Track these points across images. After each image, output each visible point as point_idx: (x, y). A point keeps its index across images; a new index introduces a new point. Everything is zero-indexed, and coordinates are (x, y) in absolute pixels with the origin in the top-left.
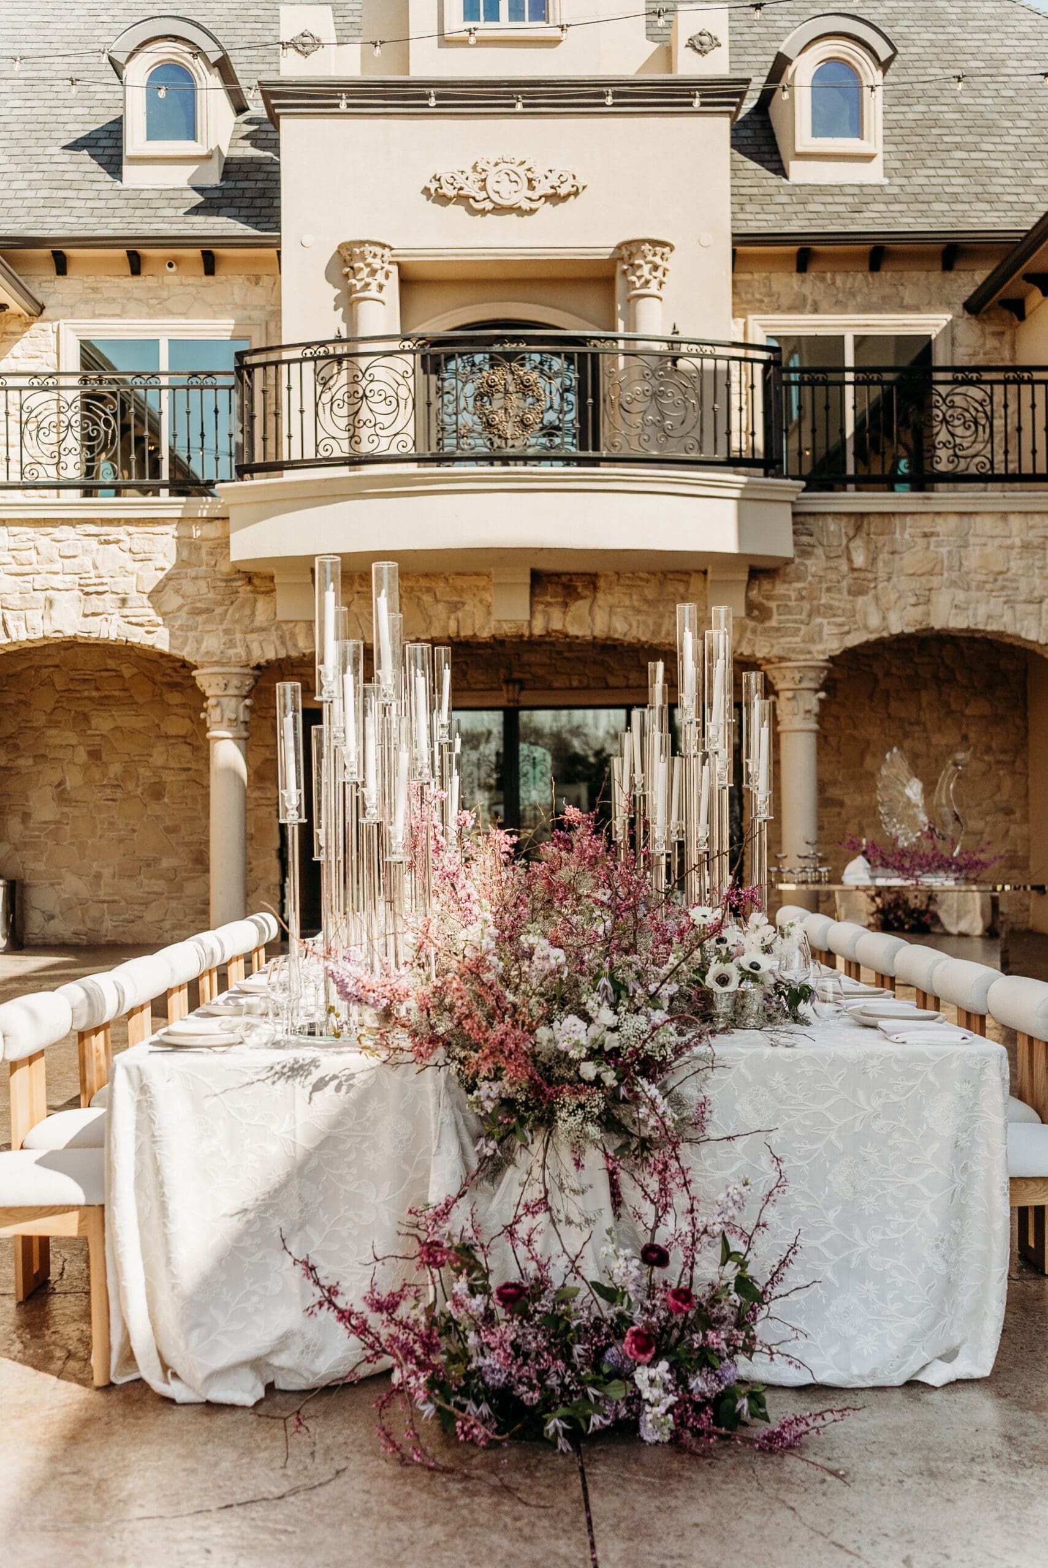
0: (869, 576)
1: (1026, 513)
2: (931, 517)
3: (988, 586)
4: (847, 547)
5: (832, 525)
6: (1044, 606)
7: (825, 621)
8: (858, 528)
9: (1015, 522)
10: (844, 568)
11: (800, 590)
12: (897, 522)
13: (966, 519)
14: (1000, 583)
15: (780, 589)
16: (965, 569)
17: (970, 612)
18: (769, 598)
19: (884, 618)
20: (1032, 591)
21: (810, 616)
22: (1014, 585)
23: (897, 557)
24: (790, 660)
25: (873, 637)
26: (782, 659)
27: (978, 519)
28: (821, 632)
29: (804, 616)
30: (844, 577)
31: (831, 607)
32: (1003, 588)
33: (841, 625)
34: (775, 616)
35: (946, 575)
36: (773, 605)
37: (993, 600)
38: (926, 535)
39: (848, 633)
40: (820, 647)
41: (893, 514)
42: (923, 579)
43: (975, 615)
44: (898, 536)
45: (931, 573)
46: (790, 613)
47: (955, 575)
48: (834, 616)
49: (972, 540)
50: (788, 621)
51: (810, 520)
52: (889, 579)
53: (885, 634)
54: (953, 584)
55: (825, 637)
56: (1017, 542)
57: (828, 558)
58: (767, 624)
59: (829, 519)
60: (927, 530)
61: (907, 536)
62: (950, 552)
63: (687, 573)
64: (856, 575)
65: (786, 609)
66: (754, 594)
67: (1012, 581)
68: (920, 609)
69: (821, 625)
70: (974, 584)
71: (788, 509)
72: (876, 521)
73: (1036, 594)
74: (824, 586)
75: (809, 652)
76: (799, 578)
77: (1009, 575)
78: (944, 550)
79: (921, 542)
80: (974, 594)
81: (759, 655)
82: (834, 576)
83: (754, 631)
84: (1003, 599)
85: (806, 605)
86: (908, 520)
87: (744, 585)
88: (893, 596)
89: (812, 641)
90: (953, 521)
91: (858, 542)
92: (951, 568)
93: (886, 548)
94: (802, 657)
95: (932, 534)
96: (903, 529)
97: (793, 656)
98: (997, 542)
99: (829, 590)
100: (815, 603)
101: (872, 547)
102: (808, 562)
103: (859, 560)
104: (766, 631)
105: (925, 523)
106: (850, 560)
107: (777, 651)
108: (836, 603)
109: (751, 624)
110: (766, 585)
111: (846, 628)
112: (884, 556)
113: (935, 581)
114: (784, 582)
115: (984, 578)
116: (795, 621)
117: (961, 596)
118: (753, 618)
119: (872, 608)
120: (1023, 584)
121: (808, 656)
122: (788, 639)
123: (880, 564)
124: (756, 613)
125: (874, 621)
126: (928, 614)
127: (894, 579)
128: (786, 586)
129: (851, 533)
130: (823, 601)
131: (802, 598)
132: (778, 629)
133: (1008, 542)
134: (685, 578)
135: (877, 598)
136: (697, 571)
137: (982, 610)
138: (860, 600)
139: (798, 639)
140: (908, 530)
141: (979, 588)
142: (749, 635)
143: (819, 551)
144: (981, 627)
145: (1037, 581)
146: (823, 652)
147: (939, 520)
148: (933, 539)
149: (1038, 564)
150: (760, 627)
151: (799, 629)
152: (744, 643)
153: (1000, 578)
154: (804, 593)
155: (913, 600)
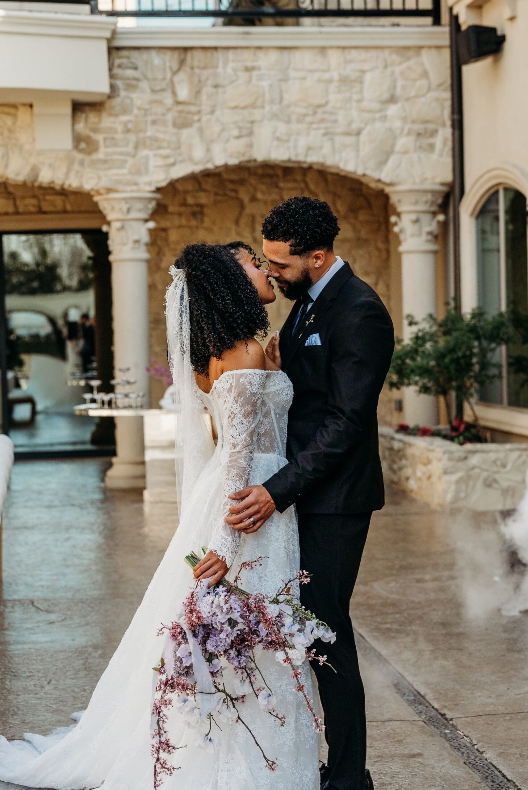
0: (193, 109)
1: (344, 48)
2: (252, 52)
3: (308, 119)
4: (172, 81)
5: (156, 59)
6: (363, 137)
7: (151, 153)
8: (182, 62)
9: (334, 57)
10: (169, 101)
11: (125, 124)
12: (220, 55)
13: (286, 53)
14: (319, 116)
15: (107, 121)
16: (285, 102)
17: (291, 144)
18: (95, 130)
19: (208, 150)
20: (350, 124)
21: (136, 147)
22: (333, 118)
23: (220, 90)
24: (116, 191)
25: (198, 168)
26: (109, 190)
27: (297, 55)
28: (146, 165)
29: (130, 149)
30: (169, 110)
31: (156, 140)
32: (322, 121)
33: (167, 157)
34: (102, 149)
35: (267, 108)
36: (100, 137)
37: (313, 133)
38: (248, 69)
39: (174, 164)
40: (146, 179)
41: (216, 48)
42: (246, 112)
43: (295, 147)
44: (220, 70)
45: (253, 106)
46: (116, 145)
47: (276, 108)
48: (160, 148)
49: (292, 74)
50: (115, 153)
51: (135, 54)
52: (212, 112)
53: (210, 166)
54: (275, 116)
55: (151, 168)
56: (335, 75)
57: (153, 91)
58: (95, 156)
59: (153, 53)
60: (249, 64)
61: (229, 70)
62: (271, 86)
63: (14, 106)
64: (180, 108)
65: (112, 141)
66: (81, 126)
67: (331, 113)
68: (244, 141)
69: (147, 158)
70: (294, 118)
71: (104, 46)
72: (198, 55)
73: (354, 126)
74: (150, 118)
75: (136, 184)
76: (125, 111)
77: (328, 108)
78: (265, 84)
79: (243, 76)
80: (295, 126)
81: (87, 186)
82: (159, 110)
83: (82, 163)
84: (322, 131)
85: (132, 138)
86: (231, 54)
87: (69, 119)
88: (216, 129)
89: (139, 173)
90: (273, 56)
91: (182, 76)
92: (272, 102)
93: (210, 82)
94: (129, 188)
95: (253, 68)
96: (226, 63)
97: (120, 187)
98: (316, 76)
99: (154, 122)
100: (141, 135)
101: (196, 80)
102: (134, 95)
103: (183, 93)
104: (93, 163)
105: (247, 58)
106: (174, 93)
107: (104, 183)
108: (161, 136)
109: (79, 156)
110: (92, 117)
111: (171, 160)
112: (207, 90)
113: (257, 114)
114: (110, 115)
115: (303, 111)
116: (121, 154)
117: (282, 128)
118: (81, 151)
119: (196, 141)
120: (341, 117)
121: (135, 188)
122: (115, 171)
123: (204, 98)
124: (83, 145)
125: (199, 153)
126: (251, 146)
127: (218, 113)
128: (112, 119)
129: (175, 67)
130: (149, 133)
131: (128, 131)
132: (105, 162)
133: (327, 76)
134: (12, 110)
135: (201, 131)
136: (24, 105)
137: (303, 142)
138: (185, 133)
139: (125, 171)
140: (231, 65)
141: (301, 119)
142: (76, 167)
143: (144, 85)
144: (301, 158)
145: (354, 114)
146: (150, 184)
147: (261, 54)
148: (255, 73)
149: (355, 97)
150: (87, 159)
151: (125, 162)
152: (72, 175)
153: (320, 110)
154: (130, 126)
155: (236, 132)
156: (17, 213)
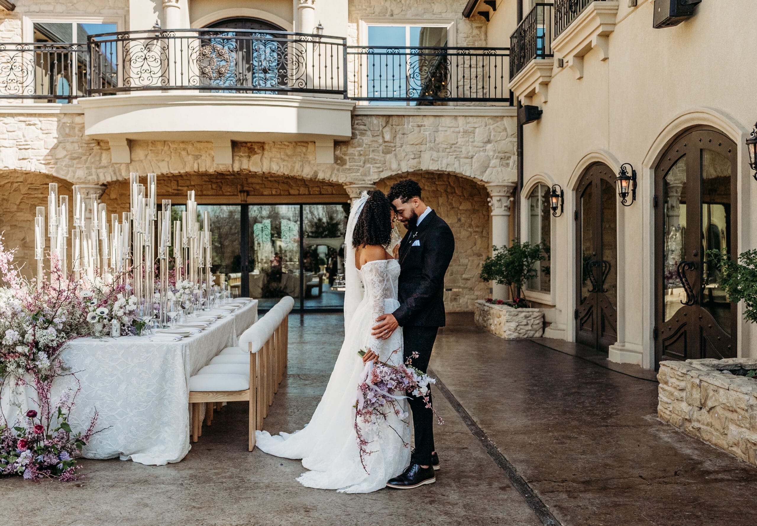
0: (392, 145)
1: (466, 116)
2: (421, 117)
3: (448, 150)
4: (382, 131)
5: (375, 121)
6: (474, 160)
7: (371, 166)
8: (387, 123)
9: (461, 121)
10: (381, 141)
11: (359, 151)
12: (406, 119)
13: (437, 118)
14: (453, 149)
15: (351, 150)
16: (436, 142)
17: (439, 162)
18: (345, 154)
19: (399, 165)
20: (468, 153)
21: (364, 163)
22: (460, 150)
23: (405, 136)
24: (355, 184)
25: (394, 173)
26: (351, 183)
27: (443, 119)
28: (369, 171)
29: (361, 163)
30: (380, 145)
31: (374, 159)
32: (455, 151)
33: (379, 168)
34: (348, 163)
35: (428, 145)
36: (347, 158)
37: (450, 157)
38: (418, 126)
39: (382, 171)
40: (369, 178)
41: (404, 116)
42: (417, 146)
43: (441, 164)
44: (406, 126)
45: (421, 144)
46: (355, 162)
47: (432, 145)
48: (376, 163)
49: (440, 129)
50: (354, 165)
51: (365, 118)
52: (401, 146)
53: (400, 172)
54: (431, 149)
55: (371, 173)
56: (462, 130)
57: (373, 136)
58: (344, 167)
59: (374, 118)
60: (419, 124)
61: (410, 126)
62: (430, 134)
63: (307, 143)
64: (386, 144)
65: (353, 160)
66: (338, 152)
67: (459, 148)
68: (416, 160)
69: (369, 168)
70: (441, 149)
71: (349, 114)
72: (395, 119)
73: (470, 154)
74: (371, 149)
75: (364, 180)
76: (360, 145)
77: (457, 145)
78: (427, 133)
79: (417, 129)
80: (441, 154)
81: (340, 181)
82: (376, 145)
83: (338, 170)
84: (454, 156)
85: (363, 158)
86: (411, 119)
87: (333, 148)
88: (403, 154)
89: (365, 175)
90: (432, 119)
91: (387, 129)
92: (430, 142)
93: (400, 132)
94: (361, 182)
95: (422, 126)
96: (409, 123)
97: (356, 182)
98: (452, 129)
99: (373, 151)
100: (367, 157)
101: (394, 131)
102: (364, 138)
103: (388, 137)
104: (344, 170)
105: (419, 120)
106: (383, 137)
107: (349, 180)
108: (377, 158)
109: (337, 167)
110: (344, 149)
111: (381, 169)
112: (399, 136)
113: (423, 148)
114: (352, 147)
115: (446, 146)
116: (357, 166)
117: (435, 154)
118: (338, 164)
119: (393, 160)
120: (464, 149)
121: (363, 182)
122: (354, 174)
123: (398, 139)
124: (339, 161)
125: (394, 166)
126: (420, 163)
127: (404, 147)
128: (353, 149)
129: (384, 125)
130: (371, 156)
131: (361, 155)
132: (349, 169)
133: (457, 130)
134: (304, 144)
135: (396, 155)
136: (311, 142)
137: (445, 161)
138: (388, 156)
139: (359, 174)
140: (411, 124)
141: (443, 151)
142: (335, 172)
143: (369, 133)
144: (444, 169)
145: (470, 148)
146: (370, 180)
147: (425, 119)
148: (422, 128)
149: (471, 140)
150: (341, 168)
151: (359, 170)
152: (333, 176)
153: (453, 146)
154: (362, 152)
155: (413, 156)
156: (310, 194)
